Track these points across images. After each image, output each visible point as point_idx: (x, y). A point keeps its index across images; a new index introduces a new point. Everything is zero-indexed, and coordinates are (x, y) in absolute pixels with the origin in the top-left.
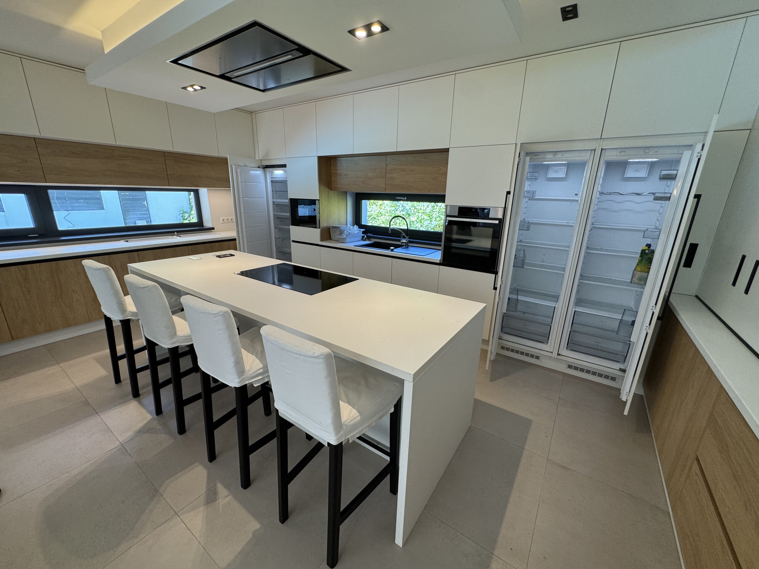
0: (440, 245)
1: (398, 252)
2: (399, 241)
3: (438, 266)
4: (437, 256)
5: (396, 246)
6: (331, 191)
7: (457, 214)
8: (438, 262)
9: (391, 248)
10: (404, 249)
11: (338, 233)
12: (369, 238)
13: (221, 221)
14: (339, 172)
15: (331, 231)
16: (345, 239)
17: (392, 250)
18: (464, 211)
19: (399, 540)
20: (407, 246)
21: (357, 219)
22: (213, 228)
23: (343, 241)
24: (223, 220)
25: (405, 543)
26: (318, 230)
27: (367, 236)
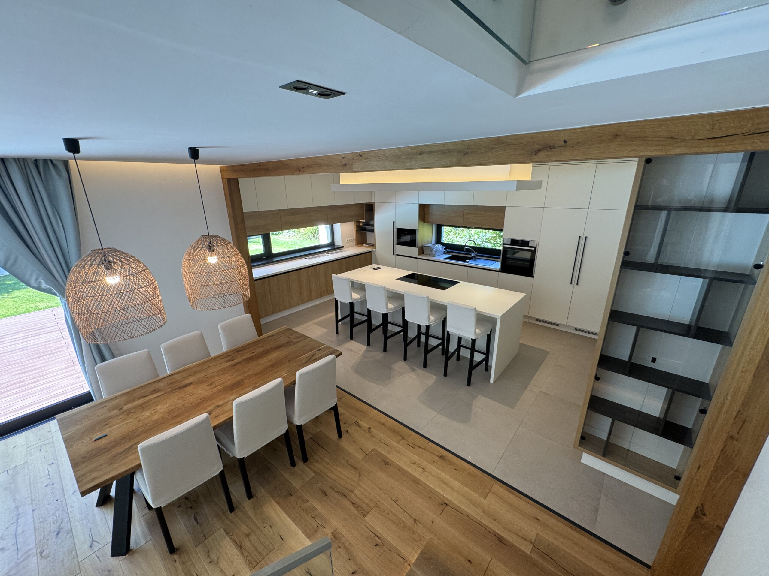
0: (499, 258)
1: (471, 263)
2: (471, 255)
3: (498, 273)
4: (497, 266)
5: (470, 259)
6: (425, 224)
7: (510, 243)
8: (498, 270)
9: (467, 261)
10: (474, 261)
11: (429, 250)
12: (448, 253)
13: (346, 242)
14: (431, 212)
15: (424, 249)
16: (435, 254)
17: (468, 262)
18: (514, 242)
19: (492, 381)
20: (475, 259)
21: (438, 240)
22: (343, 247)
23: (433, 256)
24: (347, 241)
25: (494, 382)
26: (417, 249)
27: (447, 251)
